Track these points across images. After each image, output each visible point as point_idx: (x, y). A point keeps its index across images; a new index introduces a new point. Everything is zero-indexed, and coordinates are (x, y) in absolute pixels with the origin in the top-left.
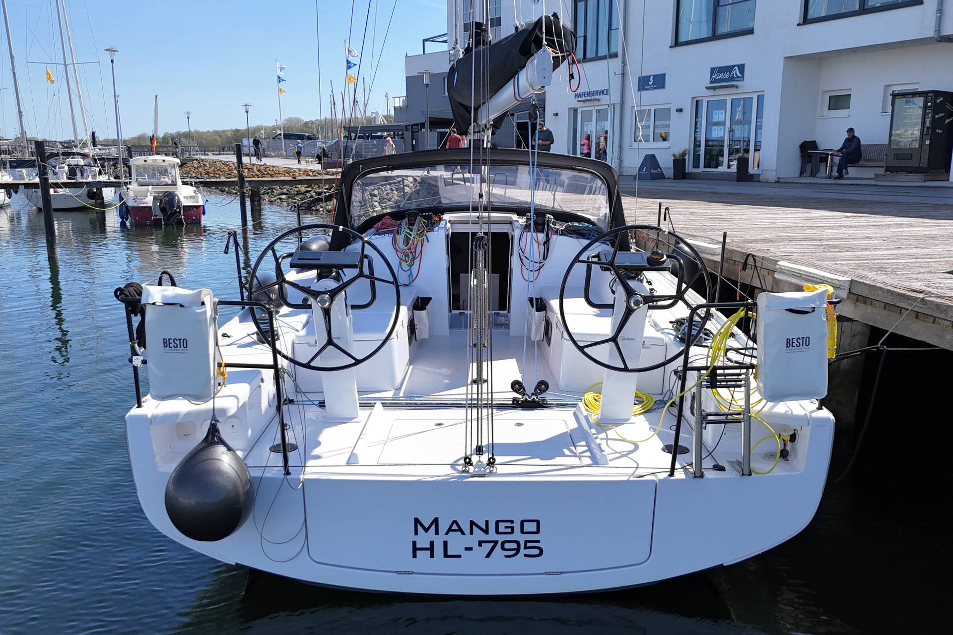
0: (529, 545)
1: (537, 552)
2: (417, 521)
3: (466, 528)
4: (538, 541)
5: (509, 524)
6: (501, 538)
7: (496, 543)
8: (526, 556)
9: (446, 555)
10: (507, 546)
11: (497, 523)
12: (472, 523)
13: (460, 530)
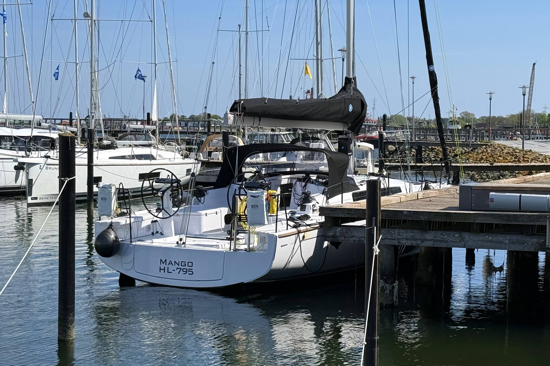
0: (190, 270)
1: (191, 273)
2: (161, 260)
3: (173, 263)
4: (192, 269)
5: (184, 263)
6: (182, 267)
7: (181, 269)
8: (189, 274)
9: (168, 272)
10: (184, 270)
11: (182, 262)
12: (175, 262)
13: (172, 264)
